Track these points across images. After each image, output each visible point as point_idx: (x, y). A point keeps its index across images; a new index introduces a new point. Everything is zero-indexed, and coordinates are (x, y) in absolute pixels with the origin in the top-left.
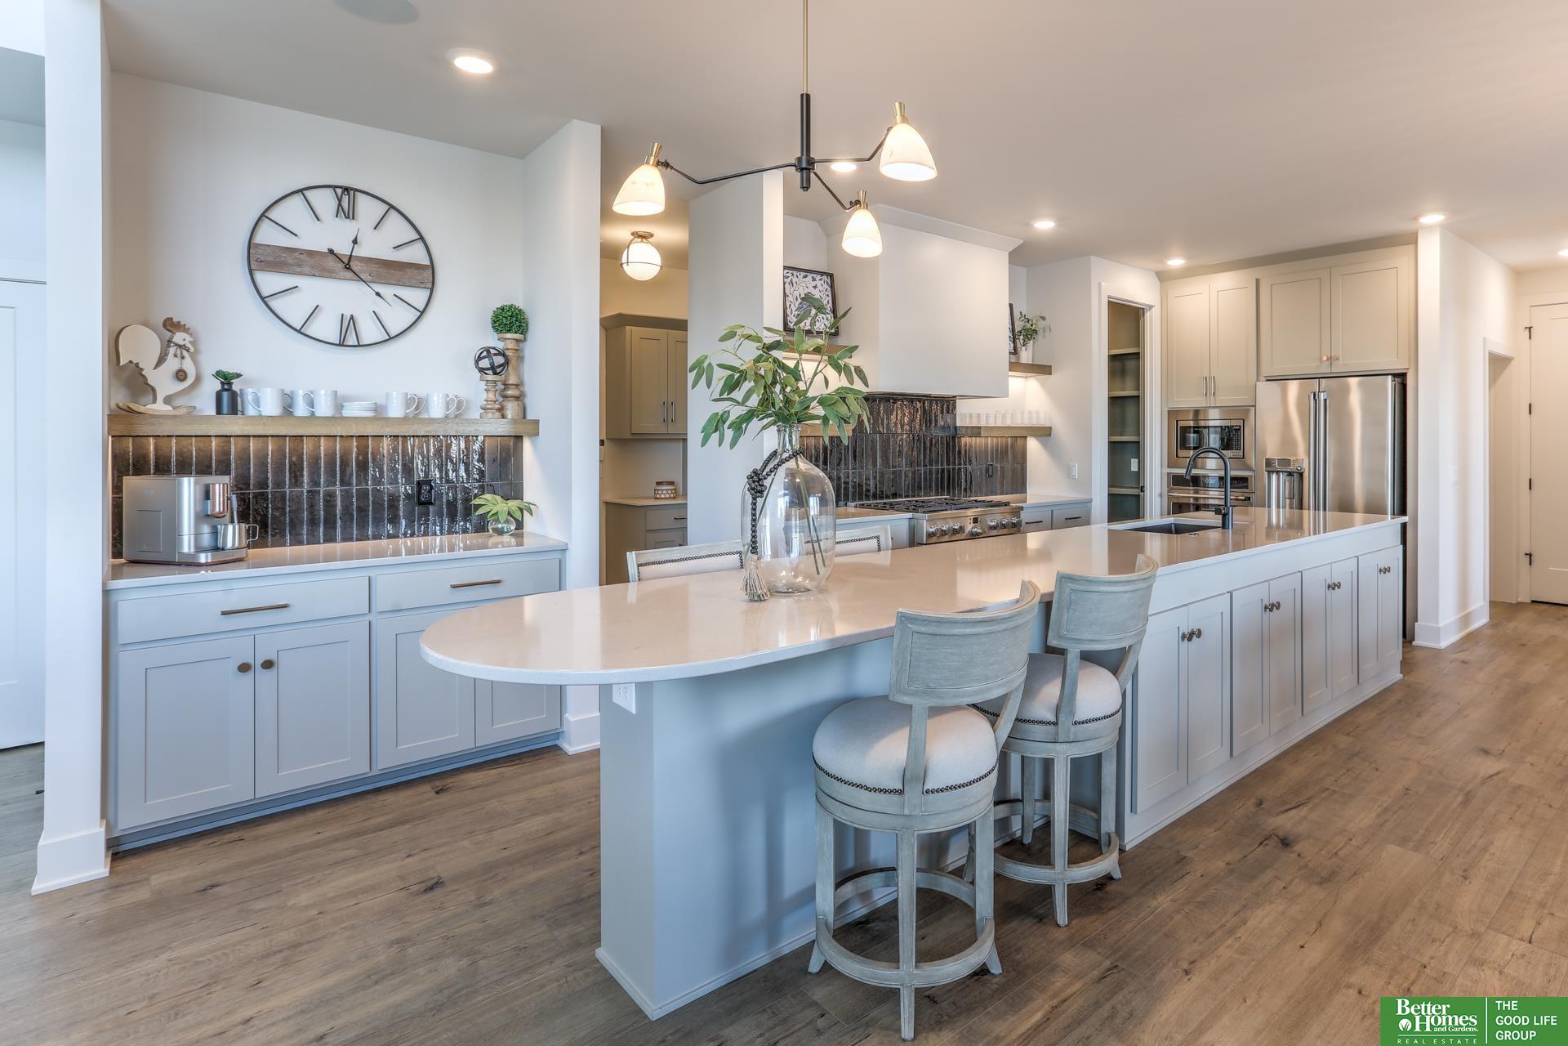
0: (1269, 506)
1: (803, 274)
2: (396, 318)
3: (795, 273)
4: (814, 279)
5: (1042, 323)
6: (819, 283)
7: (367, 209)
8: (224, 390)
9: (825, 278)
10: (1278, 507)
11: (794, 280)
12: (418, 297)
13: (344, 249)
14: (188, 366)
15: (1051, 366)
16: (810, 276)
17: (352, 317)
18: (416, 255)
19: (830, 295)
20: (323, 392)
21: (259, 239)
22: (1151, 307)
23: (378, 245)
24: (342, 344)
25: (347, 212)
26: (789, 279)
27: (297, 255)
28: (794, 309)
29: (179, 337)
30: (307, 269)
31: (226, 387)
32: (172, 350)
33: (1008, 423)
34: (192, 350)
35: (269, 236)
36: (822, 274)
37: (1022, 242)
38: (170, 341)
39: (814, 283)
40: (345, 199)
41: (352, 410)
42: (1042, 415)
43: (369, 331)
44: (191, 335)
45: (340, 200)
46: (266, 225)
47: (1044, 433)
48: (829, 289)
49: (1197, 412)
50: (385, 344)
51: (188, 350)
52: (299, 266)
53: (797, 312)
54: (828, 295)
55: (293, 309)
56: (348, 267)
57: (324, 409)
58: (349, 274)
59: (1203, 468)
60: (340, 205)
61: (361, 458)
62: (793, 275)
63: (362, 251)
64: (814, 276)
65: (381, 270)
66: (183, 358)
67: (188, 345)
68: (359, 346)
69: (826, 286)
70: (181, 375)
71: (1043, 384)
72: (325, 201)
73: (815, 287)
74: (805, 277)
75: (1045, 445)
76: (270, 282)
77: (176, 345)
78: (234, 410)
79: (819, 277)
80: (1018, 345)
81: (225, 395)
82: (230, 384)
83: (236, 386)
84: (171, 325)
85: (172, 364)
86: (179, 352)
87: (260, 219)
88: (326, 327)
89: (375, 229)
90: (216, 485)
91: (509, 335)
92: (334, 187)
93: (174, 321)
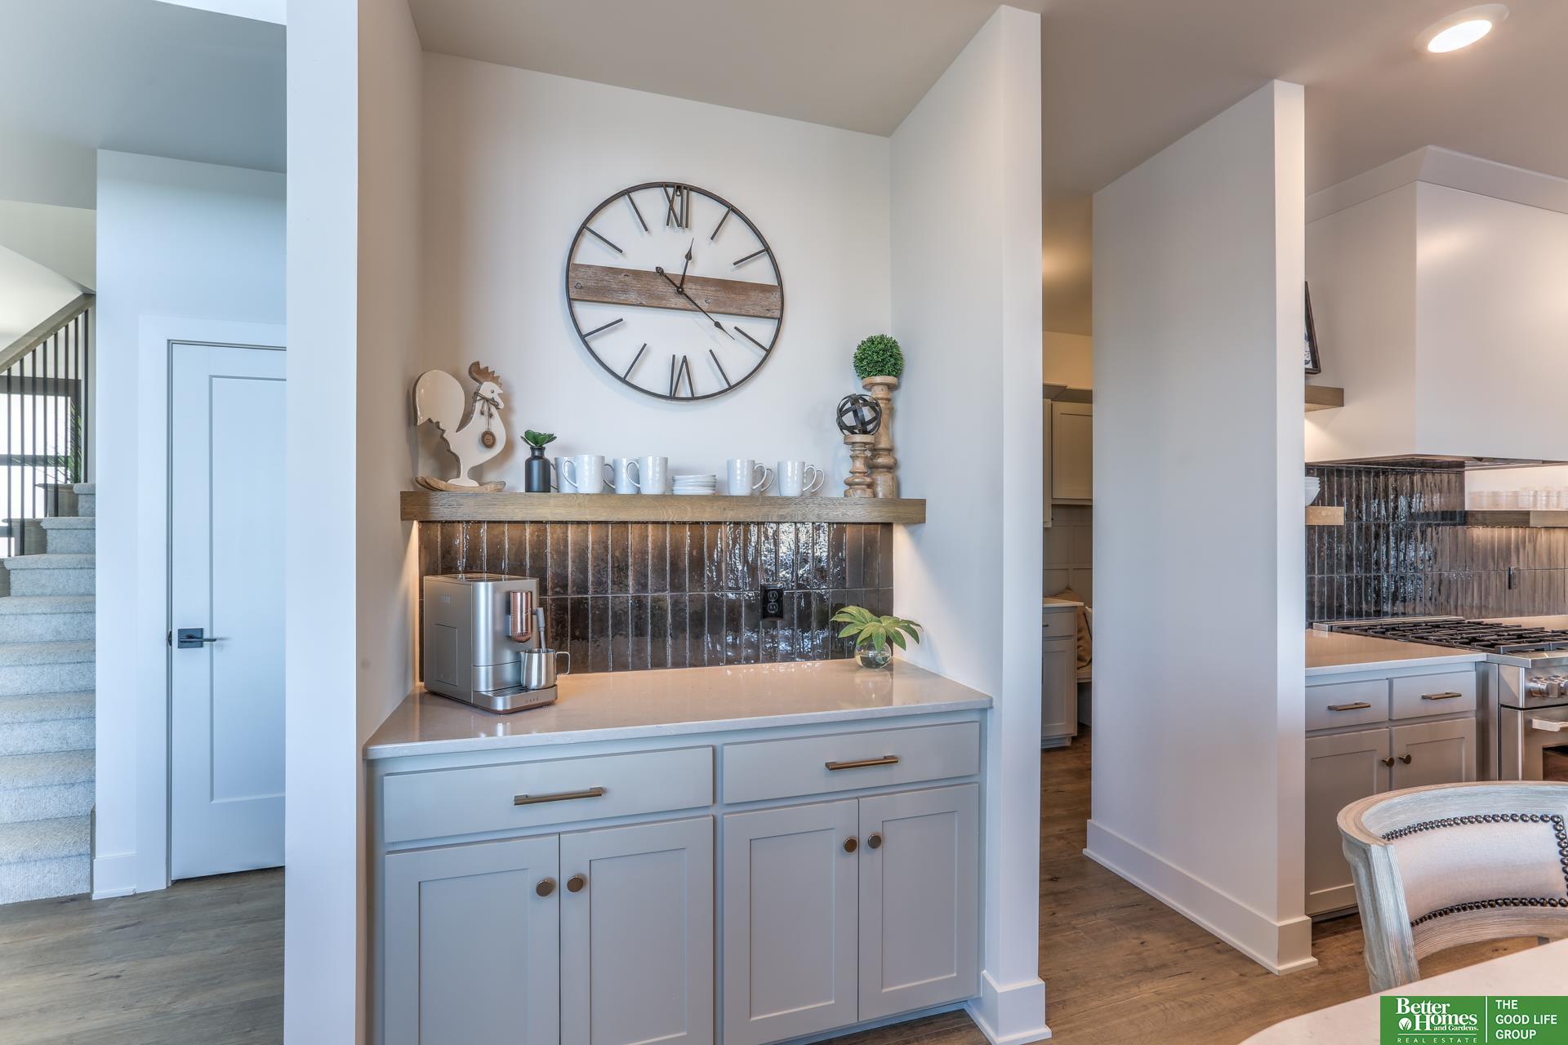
2: (739, 358)
7: (704, 213)
8: (534, 457)
12: (762, 330)
13: (674, 268)
14: (497, 427)
17: (685, 360)
18: (759, 272)
20: (650, 459)
21: (580, 258)
23: (714, 262)
24: (672, 397)
25: (679, 219)
27: (621, 277)
29: (487, 389)
30: (631, 296)
31: (537, 453)
32: (478, 405)
34: (502, 406)
35: (592, 254)
38: (476, 394)
40: (678, 200)
41: (687, 486)
43: (706, 380)
44: (500, 385)
45: (671, 202)
46: (587, 241)
50: (725, 396)
51: (497, 406)
52: (625, 292)
55: (617, 350)
56: (680, 291)
57: (652, 485)
58: (681, 301)
60: (671, 208)
61: (694, 553)
63: (697, 270)
65: (719, 294)
66: (491, 416)
67: (498, 399)
68: (693, 398)
70: (487, 440)
72: (654, 204)
76: (592, 315)
77: (483, 398)
78: (546, 487)
81: (535, 464)
82: (542, 449)
83: (550, 453)
84: (479, 373)
85: (478, 424)
86: (486, 408)
87: (579, 233)
88: (654, 375)
89: (712, 238)
90: (519, 594)
91: (879, 379)
92: (665, 185)
93: (482, 366)
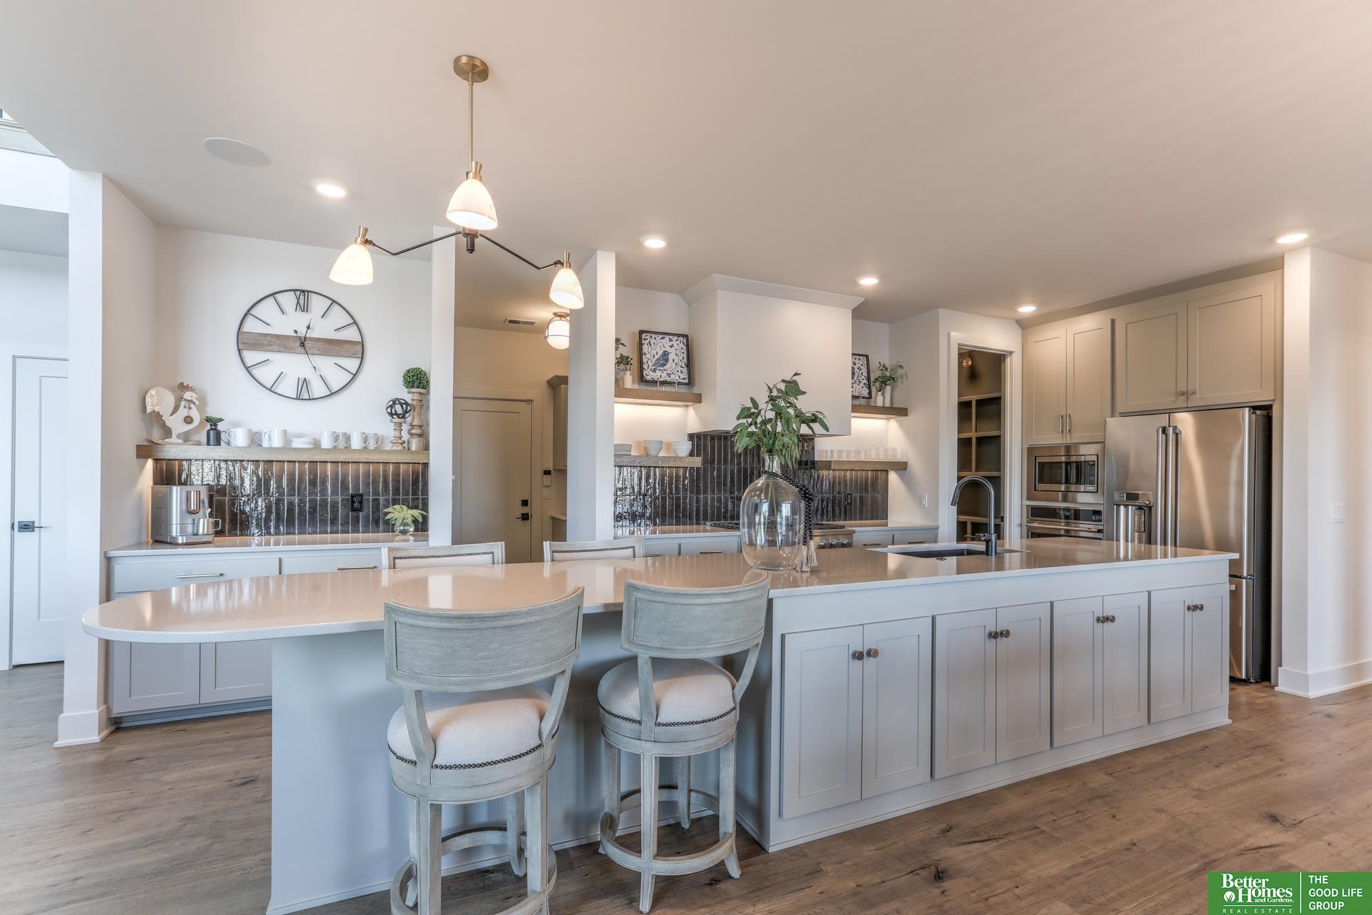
0: (1118, 540)
1: (660, 336)
2: (337, 378)
3: (653, 336)
4: (671, 340)
5: (900, 371)
6: (675, 343)
7: (318, 304)
8: (211, 429)
9: (681, 339)
10: (1127, 540)
11: (652, 342)
12: (352, 364)
13: (302, 332)
14: (195, 414)
15: (907, 409)
16: (667, 338)
17: (305, 379)
18: (351, 334)
19: (685, 353)
20: (276, 431)
21: (246, 328)
22: (1011, 353)
23: (324, 329)
24: (298, 398)
25: (303, 307)
26: (647, 341)
27: (268, 338)
28: (651, 364)
29: (188, 395)
30: (275, 348)
31: (213, 427)
32: (183, 403)
33: (863, 458)
34: (197, 403)
35: (252, 326)
36: (679, 335)
37: (864, 299)
38: (182, 398)
39: (671, 344)
40: (302, 297)
41: (297, 443)
42: (899, 452)
43: (318, 389)
44: (197, 394)
45: (298, 300)
46: (250, 319)
47: (901, 467)
48: (685, 347)
49: (1068, 448)
50: (328, 398)
51: (194, 403)
52: (271, 345)
53: (653, 367)
54: (683, 353)
55: (266, 374)
56: (302, 345)
57: (277, 442)
58: (302, 350)
59: (1074, 501)
60: (298, 302)
61: (312, 477)
62: (651, 337)
63: (312, 334)
64: (671, 337)
65: (326, 346)
66: (190, 408)
67: (195, 400)
68: (310, 399)
69: (682, 345)
70: (188, 420)
71: (901, 424)
72: (288, 301)
73: (672, 346)
74: (663, 338)
75: (902, 478)
76: (252, 357)
77: (185, 400)
78: (218, 442)
79: (676, 338)
80: (874, 389)
81: (212, 432)
82: (216, 425)
83: (220, 426)
84: (183, 387)
85: (183, 412)
86: (187, 405)
87: (246, 315)
88: (288, 387)
89: (322, 317)
90: (192, 492)
91: (414, 390)
92: (295, 291)
93: (185, 385)
